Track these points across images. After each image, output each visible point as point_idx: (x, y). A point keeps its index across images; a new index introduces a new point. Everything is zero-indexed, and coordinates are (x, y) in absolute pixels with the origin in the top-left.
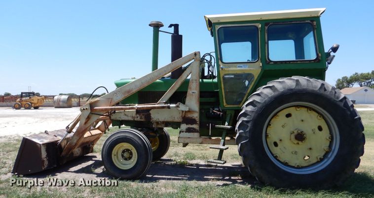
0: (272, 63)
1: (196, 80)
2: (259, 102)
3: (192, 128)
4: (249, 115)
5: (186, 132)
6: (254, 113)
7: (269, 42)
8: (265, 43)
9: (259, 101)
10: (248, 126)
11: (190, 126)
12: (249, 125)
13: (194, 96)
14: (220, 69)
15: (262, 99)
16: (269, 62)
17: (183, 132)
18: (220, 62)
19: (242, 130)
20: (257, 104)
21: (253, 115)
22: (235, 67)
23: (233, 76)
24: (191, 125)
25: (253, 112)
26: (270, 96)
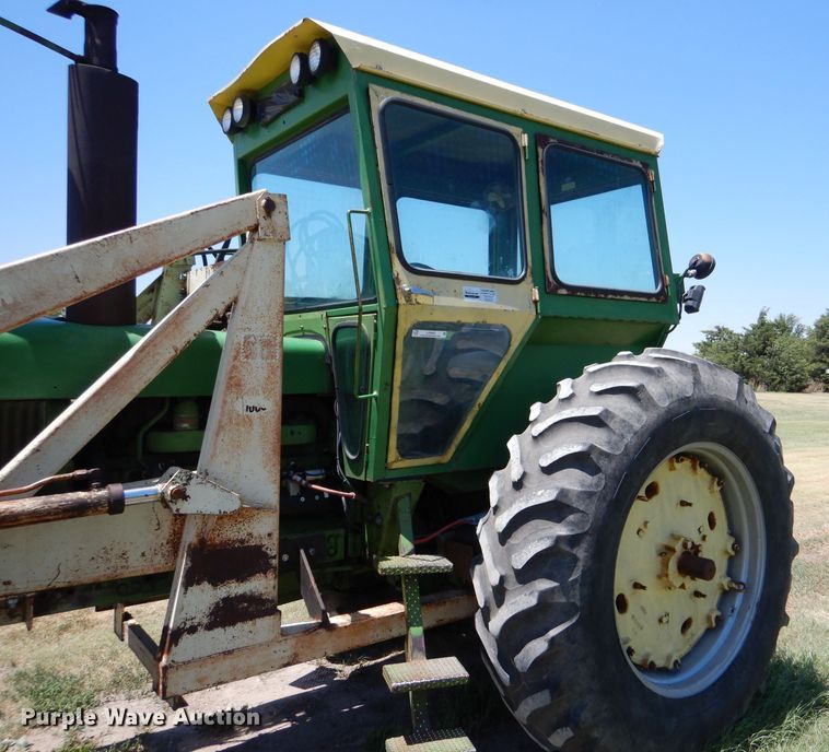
0: (564, 292)
1: (267, 344)
2: (607, 455)
3: (242, 598)
4: (578, 511)
5: (209, 627)
6: (595, 499)
7: (552, 207)
8: (541, 211)
9: (605, 449)
10: (575, 559)
11: (235, 589)
12: (581, 552)
13: (257, 429)
14: (402, 301)
15: (614, 438)
16: (557, 288)
17: (193, 630)
18: (397, 267)
19: (550, 577)
20: (603, 463)
21: (591, 508)
22: (456, 294)
23: (441, 335)
24: (242, 579)
25: (590, 495)
26: (637, 426)
